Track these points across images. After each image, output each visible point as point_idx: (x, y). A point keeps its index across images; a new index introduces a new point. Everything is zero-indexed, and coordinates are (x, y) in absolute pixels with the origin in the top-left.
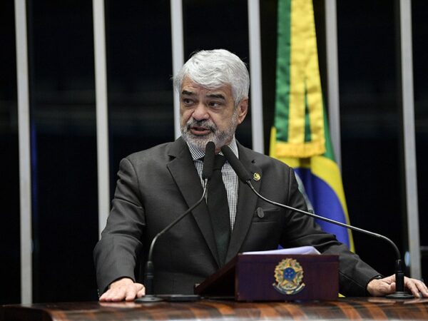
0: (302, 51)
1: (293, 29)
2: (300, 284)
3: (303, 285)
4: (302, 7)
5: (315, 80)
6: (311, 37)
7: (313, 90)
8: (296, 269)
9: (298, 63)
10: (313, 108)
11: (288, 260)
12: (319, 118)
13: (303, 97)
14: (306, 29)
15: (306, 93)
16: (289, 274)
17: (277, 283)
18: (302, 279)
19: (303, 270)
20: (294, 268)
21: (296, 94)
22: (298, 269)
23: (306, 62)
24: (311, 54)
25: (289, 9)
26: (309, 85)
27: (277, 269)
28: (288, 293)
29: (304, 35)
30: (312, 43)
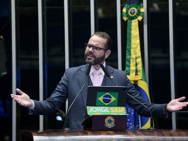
0: (135, 44)
1: (132, 36)
2: (114, 124)
3: (115, 125)
4: (135, 29)
5: (139, 54)
6: (138, 39)
7: (139, 57)
8: (112, 120)
9: (133, 48)
10: (139, 63)
11: (110, 117)
12: (140, 67)
13: (135, 60)
14: (136, 37)
15: (136, 58)
16: (110, 121)
17: (106, 124)
18: (114, 123)
19: (115, 120)
20: (112, 119)
21: (133, 59)
22: (113, 120)
23: (136, 48)
24: (138, 45)
25: (131, 30)
26: (137, 56)
27: (106, 120)
28: (110, 127)
29: (136, 38)
30: (138, 41)
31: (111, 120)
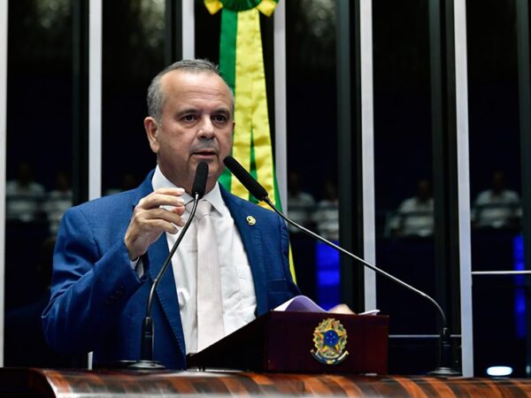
0: (249, 95)
1: (238, 68)
2: (343, 351)
3: (346, 353)
4: (249, 43)
5: (266, 131)
6: (260, 78)
7: (262, 141)
8: (340, 333)
9: (241, 108)
10: (262, 162)
11: (330, 321)
12: (269, 176)
13: (249, 149)
14: (254, 70)
15: (252, 145)
16: (331, 338)
17: (316, 349)
18: (346, 345)
20: (337, 331)
21: (240, 145)
23: (254, 108)
24: (260, 98)
25: (233, 44)
26: (256, 136)
27: (317, 331)
29: (251, 76)
30: (261, 85)
31: (335, 333)
